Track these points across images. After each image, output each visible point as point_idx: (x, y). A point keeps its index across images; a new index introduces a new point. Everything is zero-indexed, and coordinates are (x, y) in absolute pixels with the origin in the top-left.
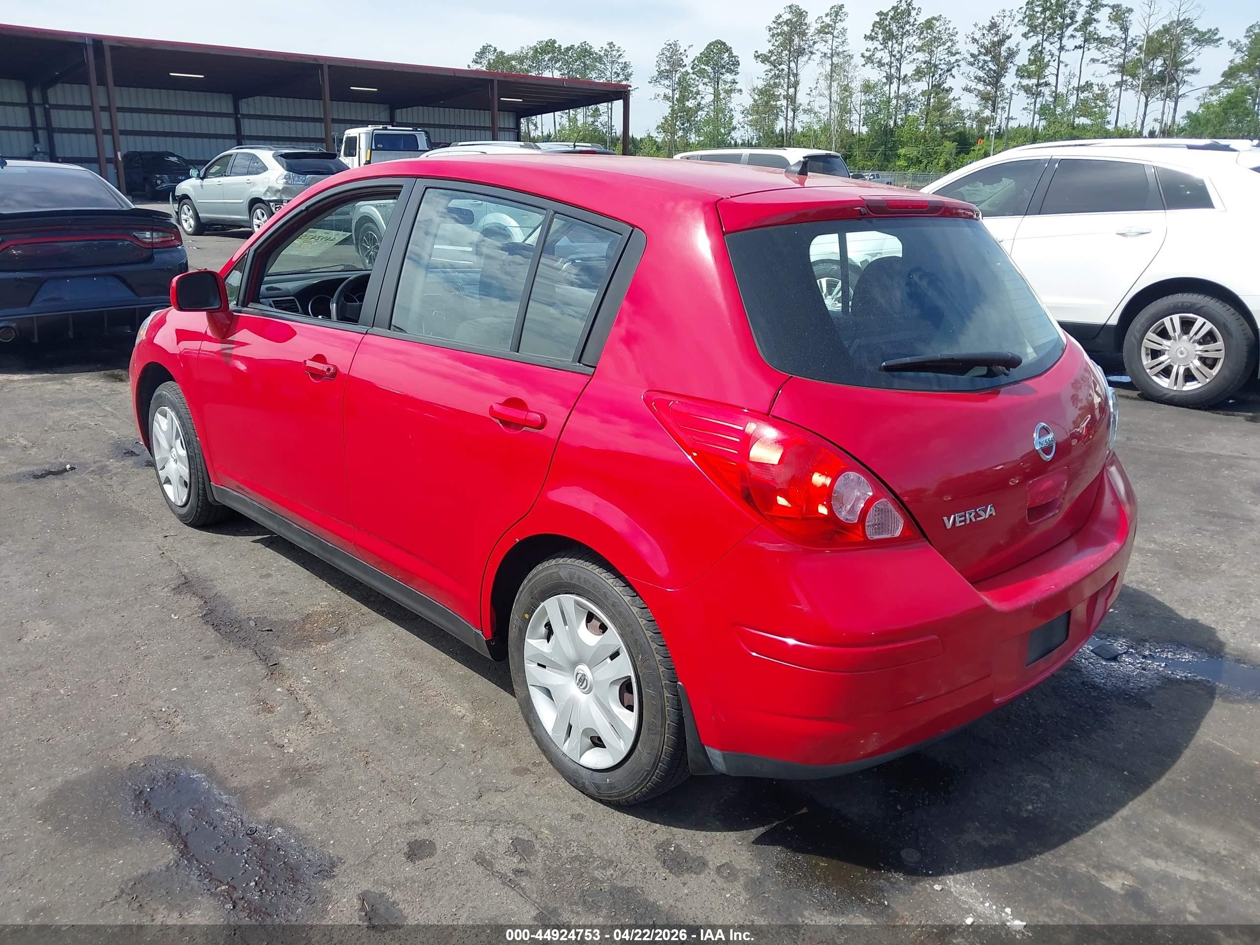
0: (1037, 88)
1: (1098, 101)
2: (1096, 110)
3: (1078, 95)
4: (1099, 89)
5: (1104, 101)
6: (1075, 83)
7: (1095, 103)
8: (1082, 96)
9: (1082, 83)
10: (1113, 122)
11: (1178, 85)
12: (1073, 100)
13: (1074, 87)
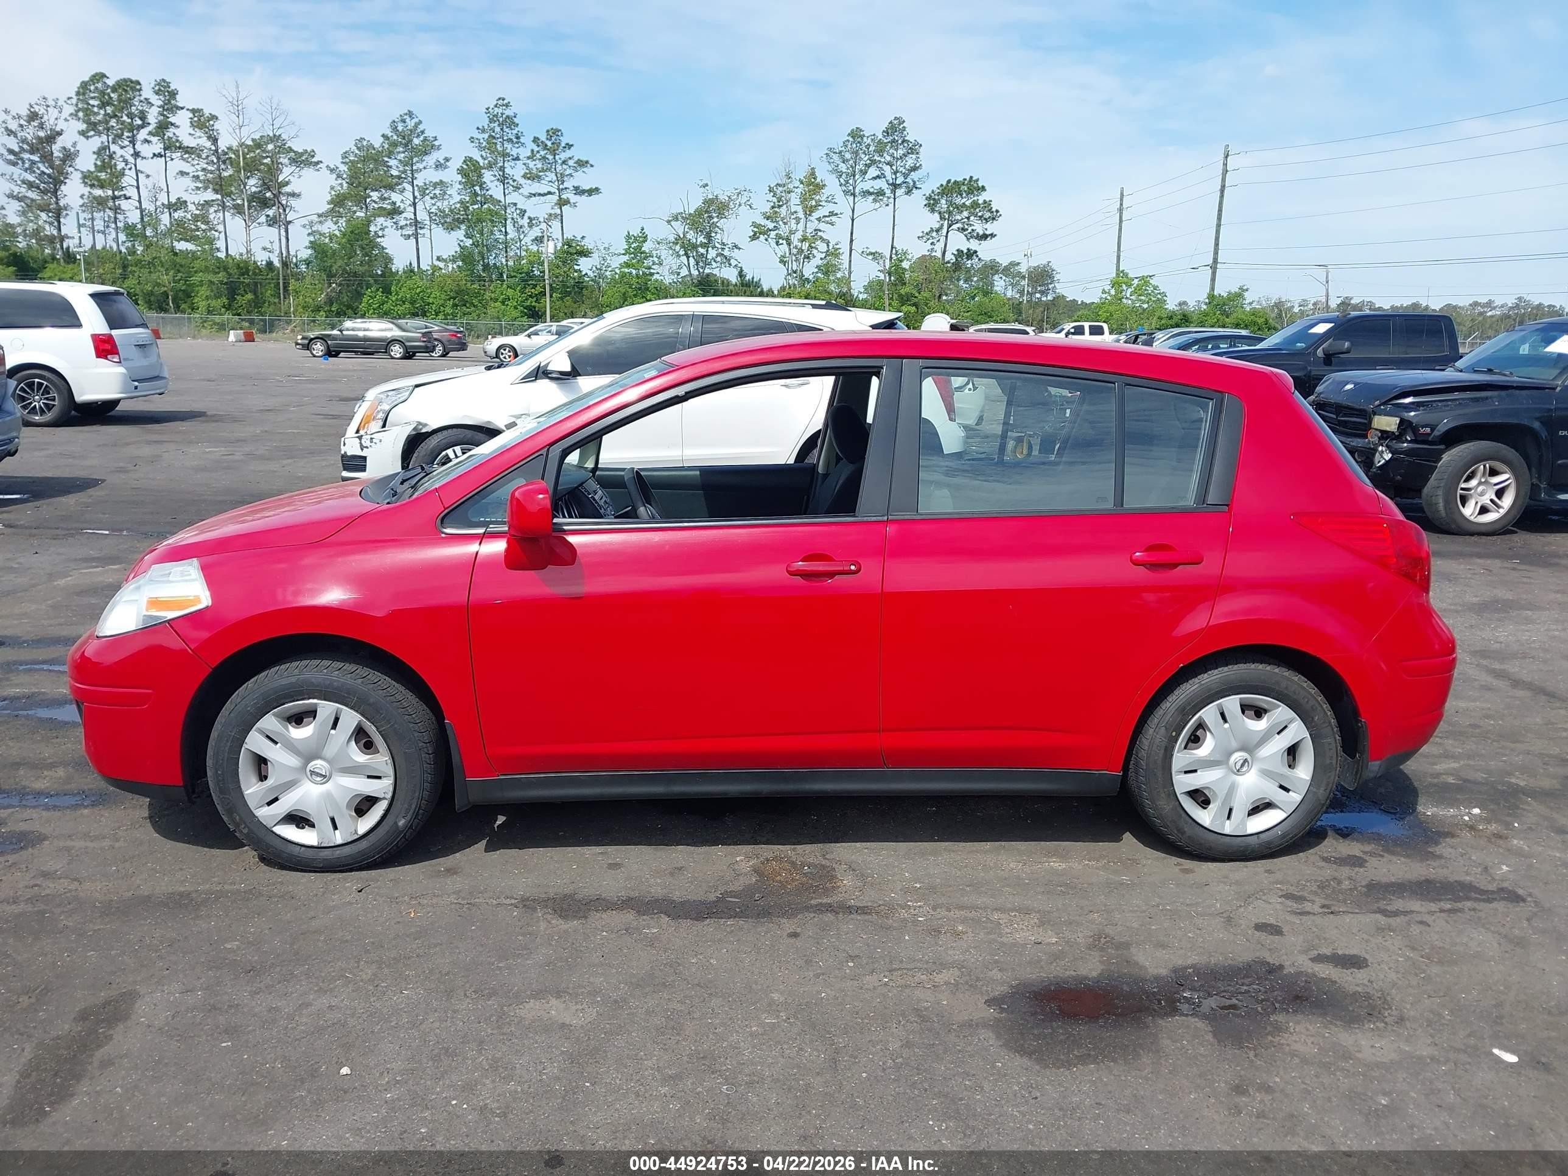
0: (114, 202)
1: (199, 223)
2: (198, 233)
3: (170, 214)
4: (197, 209)
5: (207, 223)
6: (163, 199)
7: (196, 226)
8: (176, 215)
9: (173, 200)
10: (223, 249)
11: (285, 210)
12: (165, 219)
13: (163, 204)
